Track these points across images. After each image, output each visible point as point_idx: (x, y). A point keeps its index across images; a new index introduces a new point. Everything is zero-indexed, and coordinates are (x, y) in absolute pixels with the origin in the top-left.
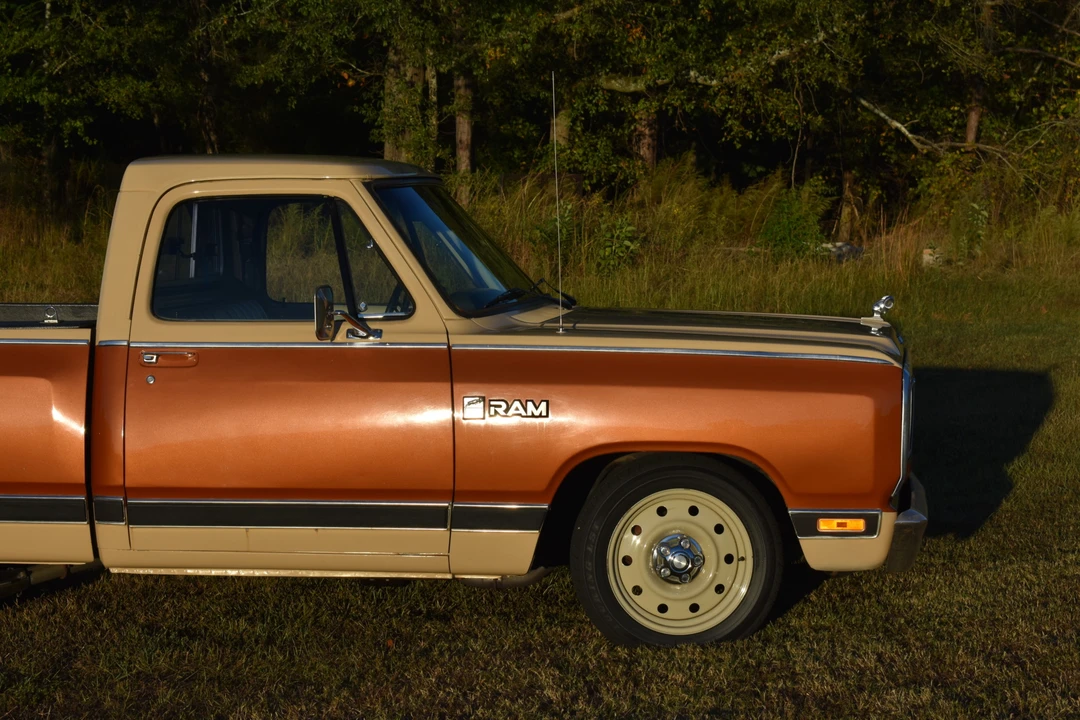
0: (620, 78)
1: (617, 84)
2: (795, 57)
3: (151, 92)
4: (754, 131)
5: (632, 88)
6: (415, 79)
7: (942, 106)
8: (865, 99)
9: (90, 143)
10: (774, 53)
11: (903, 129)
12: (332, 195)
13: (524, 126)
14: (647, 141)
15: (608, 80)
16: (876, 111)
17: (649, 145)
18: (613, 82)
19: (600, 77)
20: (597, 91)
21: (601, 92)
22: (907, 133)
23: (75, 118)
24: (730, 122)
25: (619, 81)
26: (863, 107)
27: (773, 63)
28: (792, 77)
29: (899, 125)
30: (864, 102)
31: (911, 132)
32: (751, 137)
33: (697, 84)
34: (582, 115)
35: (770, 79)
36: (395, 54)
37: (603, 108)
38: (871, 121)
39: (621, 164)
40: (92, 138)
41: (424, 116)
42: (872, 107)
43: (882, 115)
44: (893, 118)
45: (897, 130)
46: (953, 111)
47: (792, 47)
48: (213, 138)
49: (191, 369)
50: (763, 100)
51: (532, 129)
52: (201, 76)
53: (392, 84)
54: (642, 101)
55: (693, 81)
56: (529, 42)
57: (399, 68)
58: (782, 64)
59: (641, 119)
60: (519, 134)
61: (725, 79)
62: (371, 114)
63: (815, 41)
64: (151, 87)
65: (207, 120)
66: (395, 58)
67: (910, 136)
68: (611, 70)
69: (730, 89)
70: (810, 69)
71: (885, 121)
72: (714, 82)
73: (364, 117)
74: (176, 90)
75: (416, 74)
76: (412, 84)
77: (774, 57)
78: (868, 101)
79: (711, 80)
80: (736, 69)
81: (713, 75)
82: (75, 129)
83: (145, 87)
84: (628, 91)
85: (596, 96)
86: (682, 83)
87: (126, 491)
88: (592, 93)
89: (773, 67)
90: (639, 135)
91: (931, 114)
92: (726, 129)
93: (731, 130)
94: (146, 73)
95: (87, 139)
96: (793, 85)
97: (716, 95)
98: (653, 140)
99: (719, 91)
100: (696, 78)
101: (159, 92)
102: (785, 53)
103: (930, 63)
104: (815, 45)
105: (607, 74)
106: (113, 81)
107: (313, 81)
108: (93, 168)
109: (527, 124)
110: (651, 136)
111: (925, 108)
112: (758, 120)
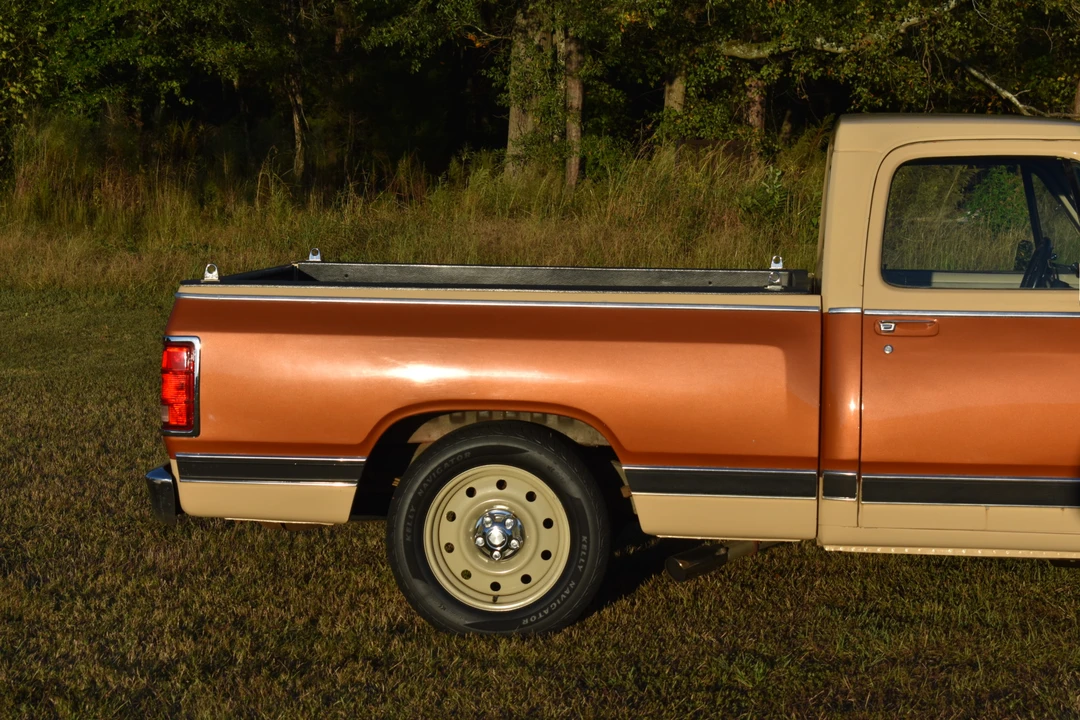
0: (742, 44)
1: (738, 51)
2: (925, 25)
3: (246, 52)
4: (884, 99)
5: (755, 54)
6: (543, 43)
7: (1049, 76)
8: (975, 69)
9: (187, 104)
10: (903, 21)
11: (1014, 100)
12: (1068, 157)
13: (610, 92)
14: (756, 108)
15: (729, 46)
16: (987, 81)
17: (758, 112)
18: (734, 48)
19: (720, 43)
20: (719, 57)
21: (721, 58)
22: (1018, 103)
23: (171, 79)
24: (859, 90)
25: (741, 47)
26: (972, 76)
27: (902, 31)
28: (922, 45)
29: (1010, 95)
30: (974, 72)
31: (1021, 102)
32: (881, 104)
33: (824, 51)
34: (704, 81)
35: (900, 47)
36: (525, 17)
37: (726, 73)
38: (980, 90)
39: (739, 132)
40: (188, 99)
41: (553, 80)
42: (981, 76)
43: (994, 85)
44: (1004, 89)
45: (1008, 100)
46: (1061, 82)
47: (920, 14)
48: (299, 101)
49: (931, 339)
50: (891, 68)
51: (618, 95)
52: (288, 38)
53: (520, 48)
54: (765, 67)
55: (819, 48)
56: (665, 6)
57: (526, 32)
58: (912, 31)
59: (751, 86)
60: (605, 100)
61: (852, 46)
62: (499, 78)
63: (946, 9)
64: (246, 48)
65: (293, 83)
66: (524, 22)
67: (1021, 106)
68: (733, 36)
69: (859, 58)
70: (942, 36)
71: (995, 91)
72: (841, 50)
73: (492, 80)
74: (270, 52)
75: (544, 39)
76: (540, 48)
77: (903, 24)
78: (978, 71)
79: (838, 47)
80: (864, 36)
81: (840, 43)
82: (172, 89)
83: (239, 48)
84: (750, 57)
85: (717, 62)
86: (806, 50)
87: (859, 465)
88: (714, 58)
89: (902, 35)
90: (749, 103)
91: (1038, 84)
92: (854, 97)
93: (860, 98)
94: (238, 34)
95: (184, 100)
96: (922, 53)
97: (842, 63)
98: (763, 107)
99: (847, 58)
100: (822, 45)
101: (255, 52)
102: (914, 20)
103: (1058, 32)
104: (945, 13)
105: (728, 40)
106: (209, 42)
107: (440, 44)
108: (186, 129)
109: (613, 90)
110: (761, 103)
111: (1033, 78)
112: (888, 89)
